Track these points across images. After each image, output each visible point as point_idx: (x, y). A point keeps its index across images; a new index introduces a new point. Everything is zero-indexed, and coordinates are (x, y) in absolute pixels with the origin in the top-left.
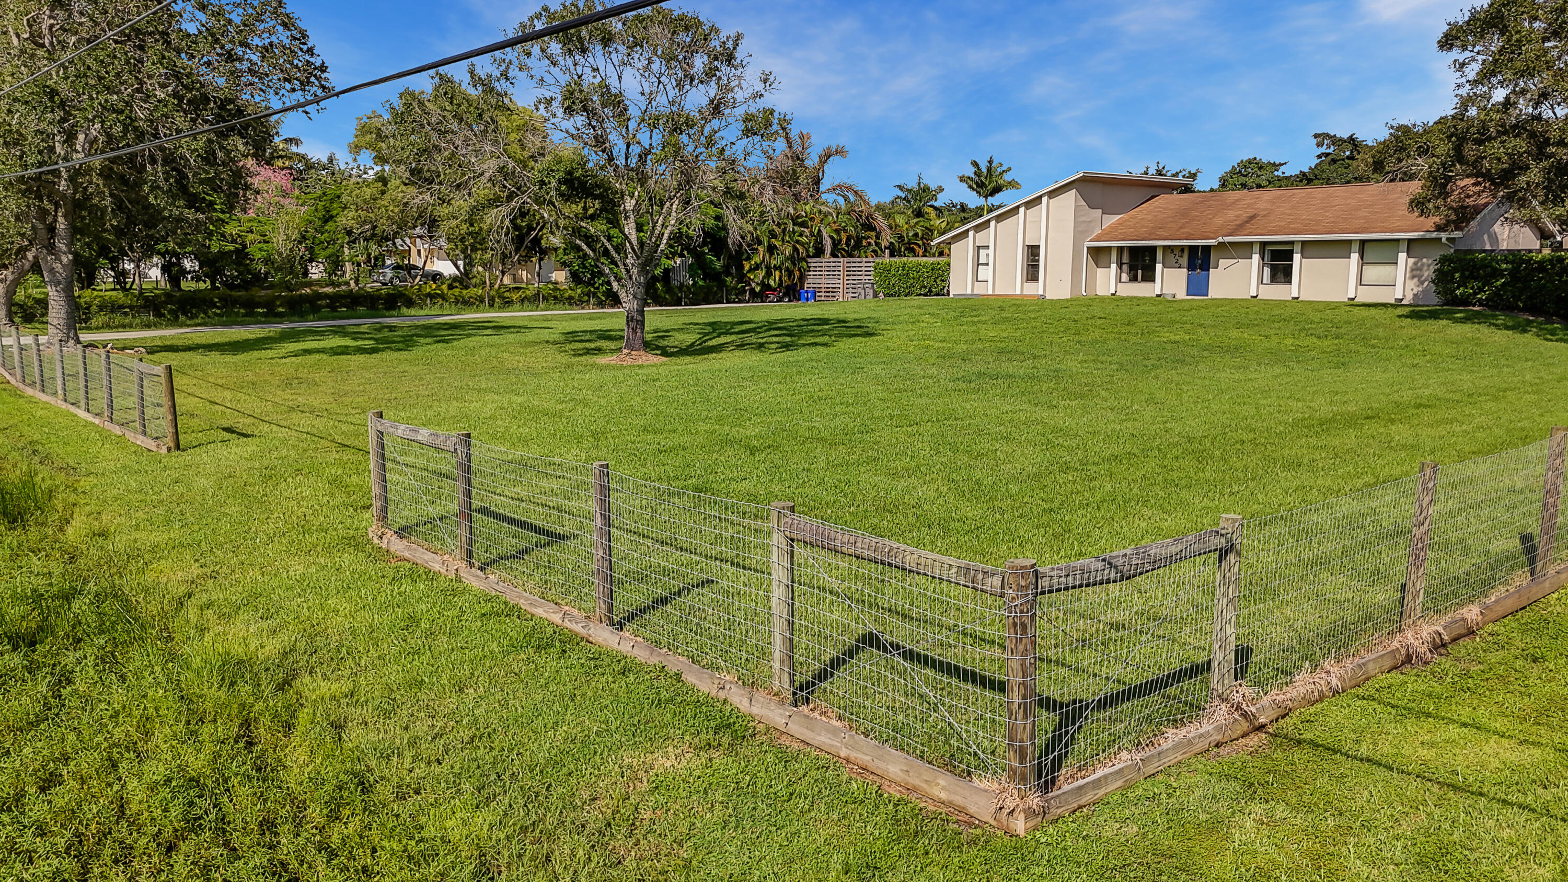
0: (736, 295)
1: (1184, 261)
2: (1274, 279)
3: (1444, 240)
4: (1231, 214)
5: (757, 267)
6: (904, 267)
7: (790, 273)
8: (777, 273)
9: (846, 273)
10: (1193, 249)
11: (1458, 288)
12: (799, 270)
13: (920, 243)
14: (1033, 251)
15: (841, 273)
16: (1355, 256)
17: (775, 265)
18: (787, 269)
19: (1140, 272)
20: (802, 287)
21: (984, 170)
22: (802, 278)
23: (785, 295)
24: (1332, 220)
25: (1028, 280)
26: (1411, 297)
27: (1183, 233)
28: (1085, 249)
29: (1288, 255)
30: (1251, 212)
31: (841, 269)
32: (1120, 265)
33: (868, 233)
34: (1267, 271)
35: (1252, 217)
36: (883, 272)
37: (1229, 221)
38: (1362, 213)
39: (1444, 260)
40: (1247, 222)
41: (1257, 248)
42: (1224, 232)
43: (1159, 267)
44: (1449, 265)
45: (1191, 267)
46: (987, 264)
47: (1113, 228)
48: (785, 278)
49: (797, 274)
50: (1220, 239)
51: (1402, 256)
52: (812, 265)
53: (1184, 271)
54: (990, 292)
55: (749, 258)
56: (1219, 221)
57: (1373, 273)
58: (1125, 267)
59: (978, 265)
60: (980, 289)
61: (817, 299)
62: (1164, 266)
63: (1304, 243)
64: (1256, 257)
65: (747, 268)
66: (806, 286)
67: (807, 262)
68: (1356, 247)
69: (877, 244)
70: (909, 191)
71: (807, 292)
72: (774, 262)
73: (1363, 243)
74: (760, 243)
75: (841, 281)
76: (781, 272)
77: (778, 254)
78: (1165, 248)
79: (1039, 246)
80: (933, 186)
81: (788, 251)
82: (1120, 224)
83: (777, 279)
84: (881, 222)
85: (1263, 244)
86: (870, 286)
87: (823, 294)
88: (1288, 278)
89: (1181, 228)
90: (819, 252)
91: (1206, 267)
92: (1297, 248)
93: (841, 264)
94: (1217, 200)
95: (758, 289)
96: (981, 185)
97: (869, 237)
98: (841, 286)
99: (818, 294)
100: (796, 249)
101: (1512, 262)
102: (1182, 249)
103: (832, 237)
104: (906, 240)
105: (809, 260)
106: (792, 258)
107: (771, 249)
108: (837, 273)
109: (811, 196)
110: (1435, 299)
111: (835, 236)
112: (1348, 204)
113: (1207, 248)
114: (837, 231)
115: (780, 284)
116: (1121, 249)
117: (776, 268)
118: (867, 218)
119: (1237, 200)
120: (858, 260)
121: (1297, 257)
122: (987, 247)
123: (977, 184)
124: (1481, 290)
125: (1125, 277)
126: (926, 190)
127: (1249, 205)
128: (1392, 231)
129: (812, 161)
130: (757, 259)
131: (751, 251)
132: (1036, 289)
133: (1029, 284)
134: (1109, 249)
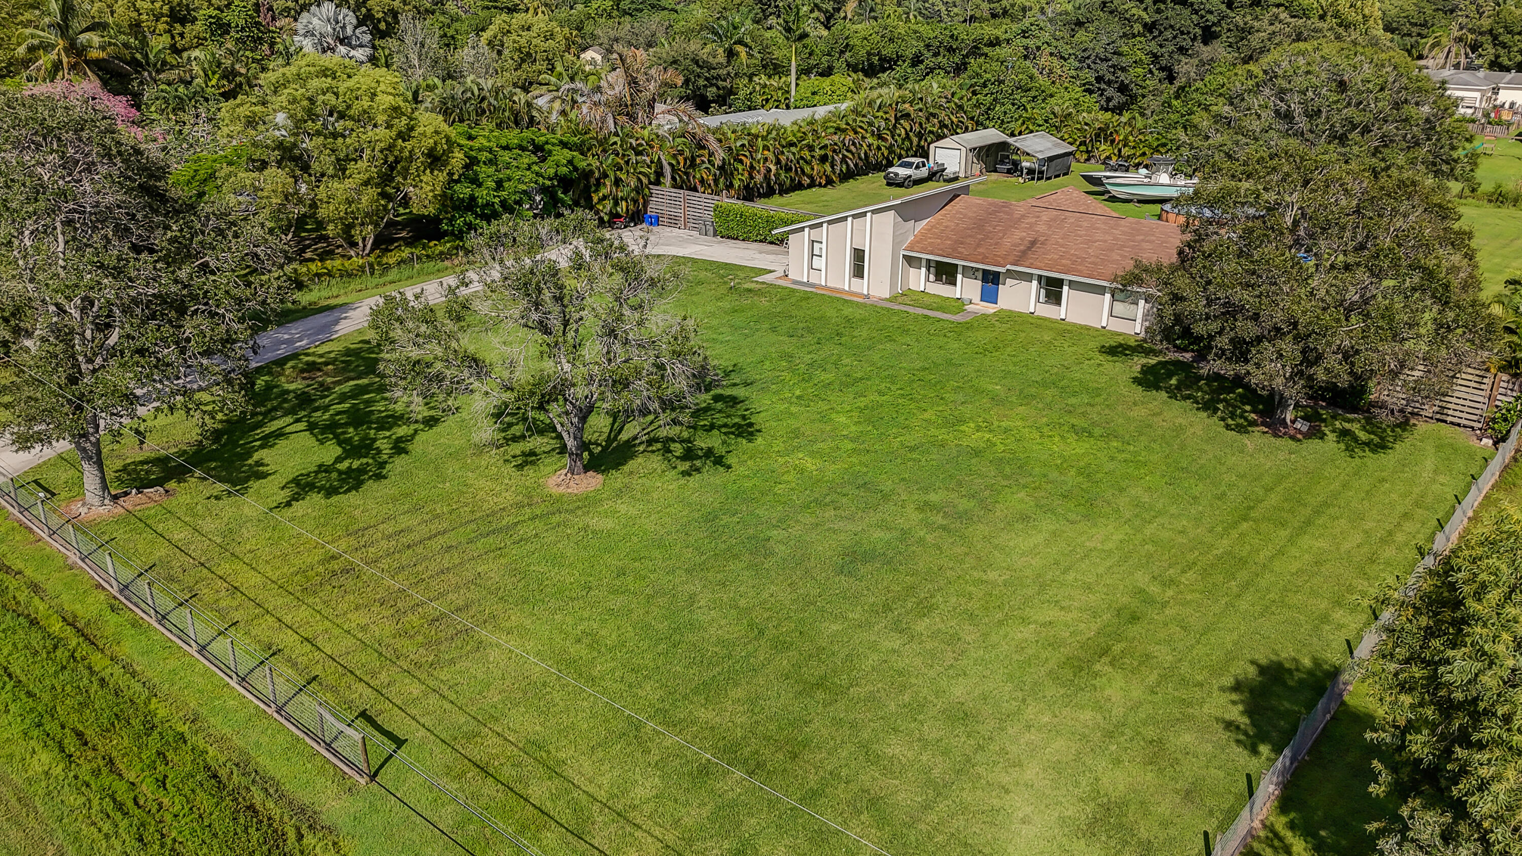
1: (979, 278)
2: (1048, 301)
4: (1017, 236)
6: (742, 214)
7: (635, 201)
8: (624, 203)
9: (686, 205)
10: (986, 272)
12: (643, 197)
14: (859, 255)
15: (682, 204)
16: (1108, 297)
18: (632, 199)
19: (944, 278)
20: (646, 212)
22: (645, 204)
23: (631, 220)
24: (1093, 259)
25: (854, 276)
26: (1143, 335)
27: (980, 254)
28: (901, 255)
29: (1059, 283)
30: (1032, 235)
31: (681, 200)
32: (928, 271)
33: (701, 152)
34: (1043, 291)
35: (1033, 243)
36: (722, 215)
37: (1015, 244)
38: (1114, 255)
40: (1029, 248)
41: (1035, 278)
42: (1012, 257)
43: (959, 277)
45: (984, 284)
46: (820, 256)
47: (923, 235)
48: (631, 207)
49: (641, 201)
50: (1009, 267)
51: (1142, 303)
52: (654, 192)
53: (978, 285)
54: (823, 283)
55: (596, 191)
56: (1007, 242)
57: (1119, 307)
58: (933, 273)
59: (813, 256)
60: (814, 278)
61: (660, 223)
62: (963, 278)
63: (1071, 280)
64: (1035, 284)
65: (595, 198)
66: (650, 210)
67: (650, 190)
68: (1108, 290)
71: (650, 217)
72: (620, 194)
73: (1113, 289)
74: (606, 176)
75: (682, 211)
76: (627, 202)
77: (624, 186)
78: (964, 267)
79: (864, 250)
81: (633, 183)
82: (930, 229)
83: (624, 207)
84: (713, 142)
85: (1041, 276)
86: (710, 222)
87: (665, 220)
88: (1058, 302)
89: (978, 246)
90: (660, 180)
91: (996, 285)
92: (1066, 284)
93: (681, 196)
94: (1006, 212)
97: (702, 155)
98: (682, 215)
99: (661, 219)
100: (639, 180)
103: (670, 164)
105: (651, 187)
106: (636, 188)
107: (617, 182)
108: (678, 203)
109: (647, 116)
111: (673, 162)
113: (997, 273)
114: (674, 156)
115: (627, 212)
117: (622, 199)
118: (700, 140)
119: (1022, 216)
120: (698, 195)
121: (1065, 289)
122: (820, 243)
125: (932, 278)
126: (736, 27)
127: (1031, 226)
130: (604, 191)
131: (598, 184)
132: (861, 286)
133: (855, 280)
134: (921, 257)
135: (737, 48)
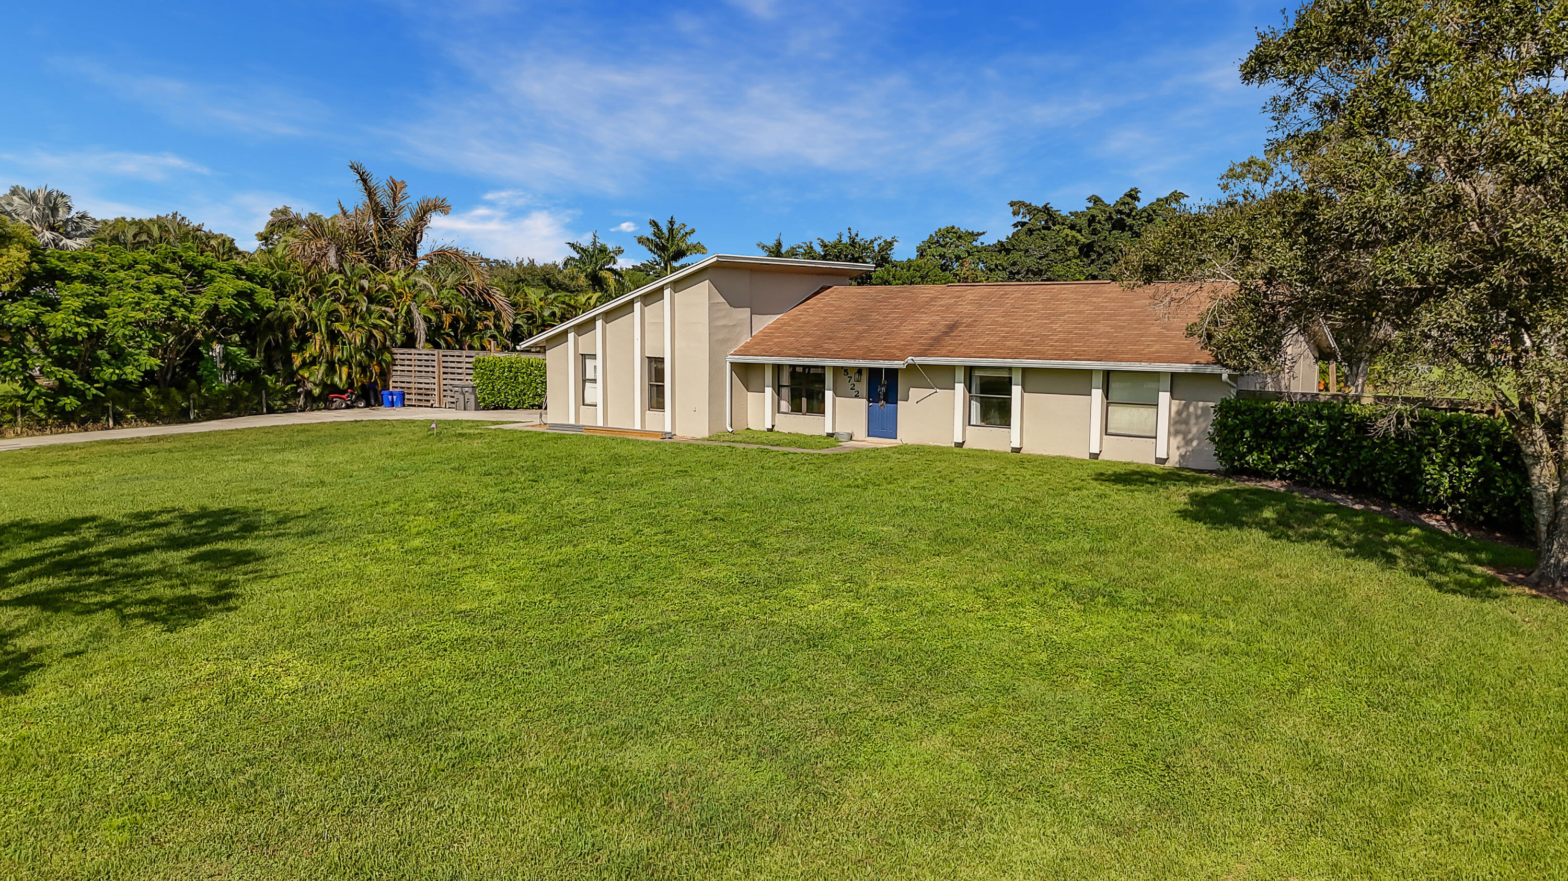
0: (285, 400)
1: (863, 387)
2: (986, 418)
3: (1225, 377)
4: (924, 321)
5: (314, 361)
6: (511, 367)
7: (364, 369)
8: (345, 369)
9: (442, 370)
10: (874, 373)
11: (1250, 451)
12: (379, 364)
14: (655, 367)
15: (436, 370)
16: (1097, 394)
17: (339, 360)
18: (360, 364)
19: (804, 400)
20: (386, 387)
21: (665, 231)
22: (384, 375)
23: (358, 398)
24: (1062, 335)
25: (651, 407)
26: (1177, 459)
27: (859, 348)
28: (728, 365)
29: (1004, 386)
30: (951, 318)
31: (435, 364)
32: (778, 389)
33: (485, 314)
34: (975, 406)
35: (952, 327)
36: (486, 372)
37: (922, 332)
38: (1101, 328)
39: (1225, 409)
40: (946, 334)
41: (960, 375)
42: (916, 347)
43: (829, 394)
44: (1235, 417)
45: (872, 397)
46: (594, 381)
47: (768, 334)
48: (357, 376)
49: (376, 369)
50: (910, 360)
51: (1164, 397)
52: (398, 357)
53: (862, 404)
54: (600, 423)
55: (300, 349)
56: (908, 330)
57: (1122, 417)
58: (785, 392)
59: (584, 381)
60: (586, 420)
61: (406, 403)
62: (836, 394)
63: (1025, 370)
64: (960, 387)
65: (297, 361)
66: (391, 384)
67: (392, 354)
68: (1098, 380)
69: (497, 327)
70: (584, 250)
71: (391, 394)
72: (338, 355)
73: (1107, 374)
74: (314, 327)
75: (436, 381)
76: (350, 368)
77: (344, 344)
78: (836, 369)
79: (663, 359)
80: (611, 247)
81: (359, 338)
82: (777, 328)
83: (344, 377)
84: (499, 298)
85: (970, 370)
86: (470, 390)
87: (413, 397)
88: (1005, 421)
89: (857, 339)
90: (410, 341)
91: (891, 397)
92: (1017, 377)
93: (435, 358)
94: (906, 298)
95: (317, 391)
96: (663, 248)
97: (486, 319)
98: (436, 387)
99: (407, 396)
100: (372, 336)
101: (1329, 418)
102: (860, 371)
103: (427, 320)
104: (540, 321)
105: (395, 350)
106: (366, 348)
107: (334, 337)
108: (431, 369)
109: (404, 263)
110: (1209, 458)
111: (433, 318)
112: (1080, 312)
113: (892, 374)
114: (437, 312)
115: (351, 385)
116: (778, 368)
117: (342, 363)
118: (481, 294)
119: (932, 299)
120: (457, 353)
121: (1016, 390)
122: (594, 356)
123: (657, 245)
124: (1283, 458)
125: (785, 405)
126: (603, 250)
127: (948, 307)
128: (1150, 360)
129: (405, 219)
130: (312, 349)
131: (304, 340)
132: (662, 422)
133: (651, 415)
134: (762, 366)
135: (604, 274)
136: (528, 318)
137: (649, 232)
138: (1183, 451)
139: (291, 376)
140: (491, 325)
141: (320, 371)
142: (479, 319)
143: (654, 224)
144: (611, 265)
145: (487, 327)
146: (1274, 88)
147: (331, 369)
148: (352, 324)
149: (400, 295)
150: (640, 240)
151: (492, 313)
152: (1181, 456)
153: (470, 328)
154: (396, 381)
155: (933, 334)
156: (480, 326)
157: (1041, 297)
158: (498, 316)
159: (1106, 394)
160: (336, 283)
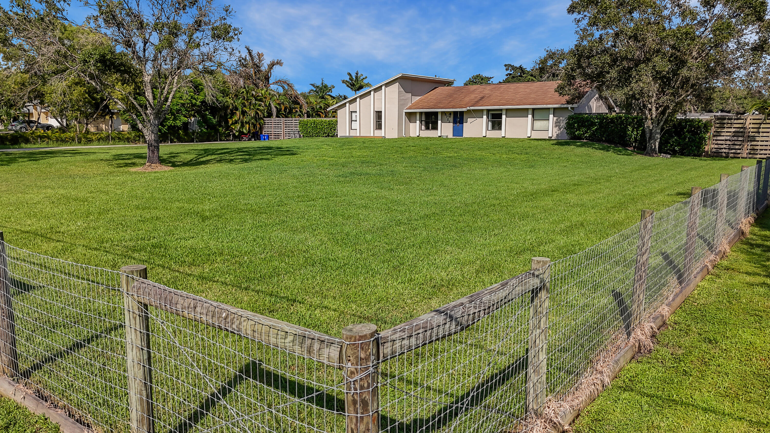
0: (225, 137)
1: (451, 119)
2: (493, 128)
3: (569, 108)
4: (473, 96)
5: (236, 122)
6: (314, 123)
7: (254, 126)
8: (247, 125)
9: (285, 126)
10: (455, 113)
11: (576, 131)
12: (259, 124)
13: (323, 111)
14: (379, 114)
15: (282, 126)
16: (530, 116)
17: (246, 121)
18: (253, 123)
19: (430, 125)
20: (261, 133)
21: (354, 78)
22: (261, 128)
23: (252, 137)
24: (519, 99)
25: (376, 129)
26: (556, 136)
27: (450, 105)
28: (404, 113)
29: (500, 116)
30: (482, 95)
31: (282, 124)
32: (421, 122)
33: (296, 106)
34: (490, 124)
35: (483, 98)
36: (304, 125)
37: (472, 100)
38: (532, 96)
39: (570, 118)
40: (480, 100)
41: (485, 113)
42: (469, 105)
43: (439, 122)
44: (572, 120)
45: (455, 122)
46: (356, 121)
47: (417, 103)
48: (252, 128)
49: (258, 126)
50: (468, 108)
51: (551, 116)
52: (266, 121)
53: (451, 124)
54: (358, 135)
55: (231, 118)
56: (467, 99)
57: (539, 124)
58: (423, 122)
59: (352, 121)
60: (353, 134)
61: (270, 139)
62: (442, 122)
63: (507, 110)
64: (485, 117)
65: (230, 122)
66: (263, 132)
67: (264, 120)
68: (530, 112)
69: (301, 111)
70: (318, 87)
71: (264, 136)
72: (245, 120)
73: (534, 110)
74: (237, 109)
75: (282, 130)
76: (249, 125)
77: (247, 116)
78: (442, 113)
79: (381, 112)
80: (329, 85)
82: (420, 101)
83: (247, 128)
84: (302, 100)
85: (488, 111)
86: (297, 132)
87: (273, 137)
88: (500, 129)
89: (450, 103)
90: (270, 115)
91: (461, 122)
92: (504, 112)
93: (282, 121)
94: (466, 90)
95: (237, 134)
96: (353, 85)
97: (296, 108)
98: (282, 132)
99: (270, 137)
100: (257, 113)
101: (600, 119)
102: (450, 113)
103: (276, 108)
104: (316, 110)
105: (265, 119)
106: (255, 118)
107: (244, 113)
108: (280, 126)
109: (265, 86)
110: (566, 137)
111: (278, 107)
112: (526, 91)
113: (462, 113)
114: (279, 104)
115: (249, 132)
116: (421, 113)
118: (294, 98)
119: (475, 90)
120: (291, 119)
121: (504, 117)
122: (356, 112)
123: (350, 84)
124: (586, 132)
125: (423, 127)
126: (326, 87)
127: (481, 92)
128: (546, 104)
129: (265, 67)
130: (236, 118)
131: (233, 114)
132: (380, 133)
133: (377, 131)
134: (415, 113)
135: (326, 97)
136: (312, 109)
137: (347, 78)
138: (557, 133)
139: (228, 127)
140: (298, 110)
141: (238, 126)
142: (294, 108)
143: (350, 74)
144: (330, 93)
145: (297, 111)
146: (576, 15)
147: (242, 126)
148: (250, 108)
149: (265, 98)
150: (343, 82)
151: (299, 106)
152: (557, 135)
153: (291, 112)
154: (265, 131)
155: (476, 100)
156: (294, 111)
157: (513, 87)
158: (301, 108)
159: (533, 117)
160: (243, 92)
